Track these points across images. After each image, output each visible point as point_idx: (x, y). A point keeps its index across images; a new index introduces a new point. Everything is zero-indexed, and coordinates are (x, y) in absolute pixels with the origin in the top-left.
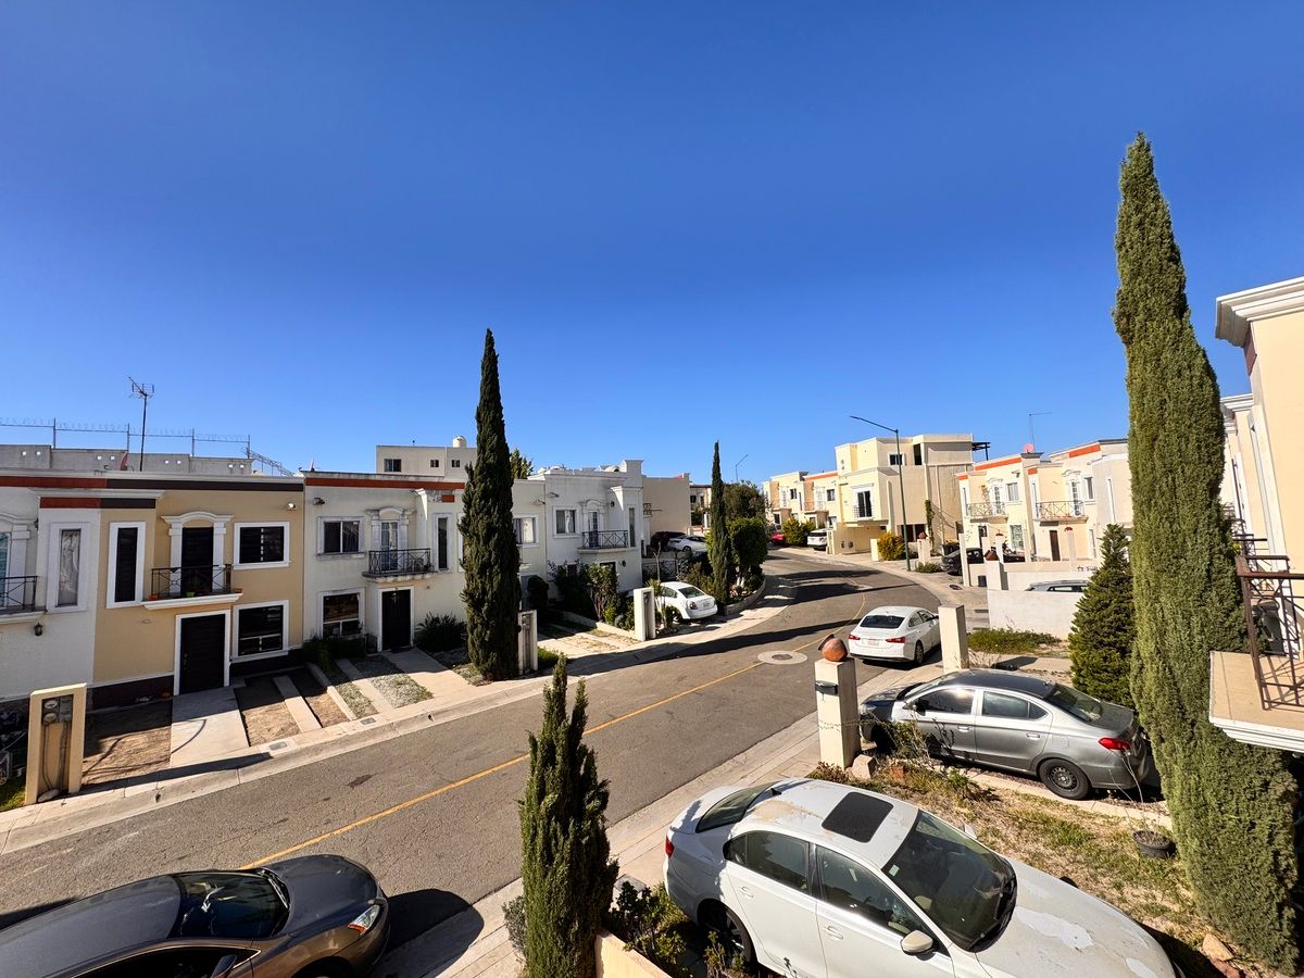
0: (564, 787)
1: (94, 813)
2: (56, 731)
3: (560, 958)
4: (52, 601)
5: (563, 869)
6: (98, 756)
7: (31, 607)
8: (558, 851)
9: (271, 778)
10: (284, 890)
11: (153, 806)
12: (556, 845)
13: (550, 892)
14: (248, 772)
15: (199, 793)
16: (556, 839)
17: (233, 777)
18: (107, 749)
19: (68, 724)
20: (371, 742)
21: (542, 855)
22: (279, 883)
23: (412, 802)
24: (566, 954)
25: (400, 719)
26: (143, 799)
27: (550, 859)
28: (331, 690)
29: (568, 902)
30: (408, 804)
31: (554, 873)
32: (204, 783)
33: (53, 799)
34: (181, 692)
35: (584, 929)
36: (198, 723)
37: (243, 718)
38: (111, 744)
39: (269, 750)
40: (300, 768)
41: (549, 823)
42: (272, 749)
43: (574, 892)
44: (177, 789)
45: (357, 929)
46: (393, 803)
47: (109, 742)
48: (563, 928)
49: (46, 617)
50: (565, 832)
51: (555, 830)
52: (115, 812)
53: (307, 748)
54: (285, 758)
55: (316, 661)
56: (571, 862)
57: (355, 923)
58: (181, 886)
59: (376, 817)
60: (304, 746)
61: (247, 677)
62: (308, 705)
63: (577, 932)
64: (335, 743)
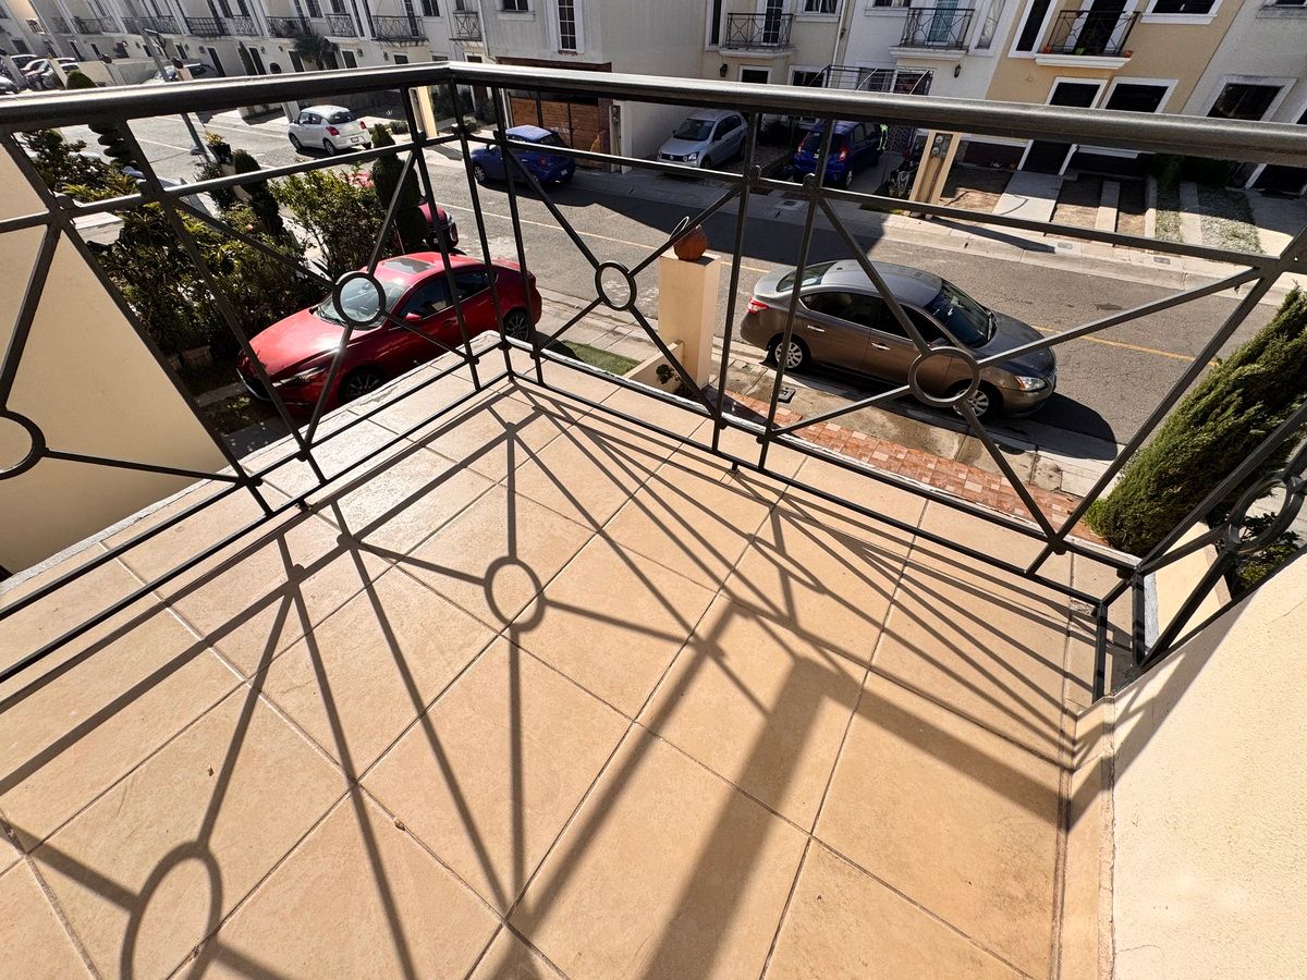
0: (1282, 368)
1: (932, 237)
2: (936, 161)
3: (1142, 500)
4: (975, 42)
5: (1205, 437)
6: (950, 200)
7: (959, 45)
8: (1215, 420)
9: (1042, 268)
10: (994, 330)
11: (960, 249)
12: (1219, 415)
13: (1175, 446)
14: (1031, 256)
15: (990, 255)
16: (1224, 411)
17: (1018, 254)
18: (957, 196)
19: (943, 160)
20: (1149, 281)
21: (1196, 414)
22: (994, 325)
23: (1139, 348)
24: (1148, 501)
25: (1197, 273)
26: (957, 241)
27: (1203, 421)
28: (1151, 213)
29: (1186, 466)
30: (1135, 348)
31: (1194, 435)
32: (998, 249)
33: (917, 218)
34: (1023, 169)
35: (1184, 499)
36: (1022, 199)
37: (1055, 209)
38: (961, 193)
39: (1055, 246)
40: (1068, 272)
41: (1229, 393)
42: (1059, 246)
43: (1200, 465)
44: (980, 244)
45: (1020, 385)
46: (1120, 339)
47: (961, 191)
48: (1163, 481)
49: (967, 59)
50: (1239, 411)
51: (1230, 403)
52: (940, 243)
53: (1086, 258)
54: (1063, 258)
55: (1157, 176)
56: (1220, 439)
57: (1021, 378)
58: (943, 288)
59: (1098, 341)
60: (1085, 255)
61: (1082, 172)
62: (1117, 220)
63: (1173, 495)
64: (1112, 265)
